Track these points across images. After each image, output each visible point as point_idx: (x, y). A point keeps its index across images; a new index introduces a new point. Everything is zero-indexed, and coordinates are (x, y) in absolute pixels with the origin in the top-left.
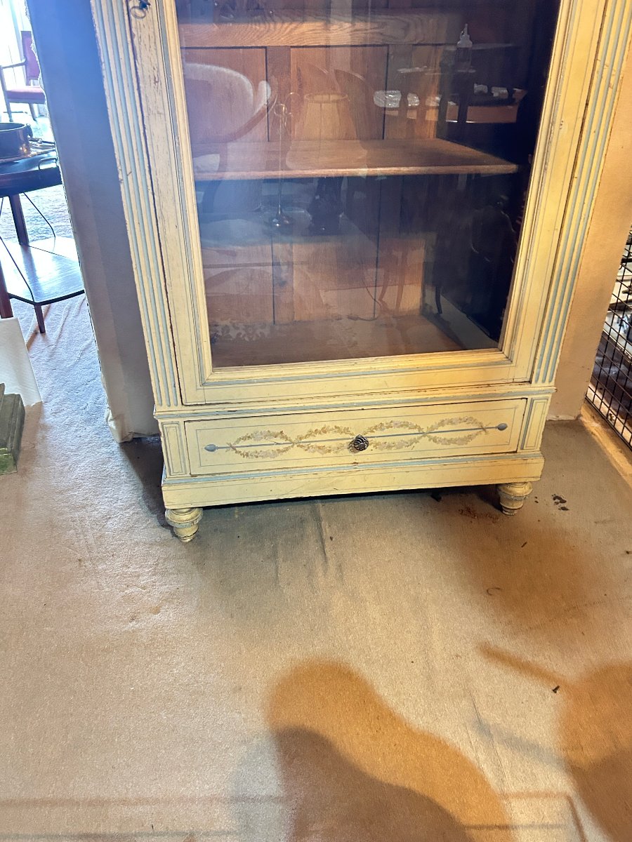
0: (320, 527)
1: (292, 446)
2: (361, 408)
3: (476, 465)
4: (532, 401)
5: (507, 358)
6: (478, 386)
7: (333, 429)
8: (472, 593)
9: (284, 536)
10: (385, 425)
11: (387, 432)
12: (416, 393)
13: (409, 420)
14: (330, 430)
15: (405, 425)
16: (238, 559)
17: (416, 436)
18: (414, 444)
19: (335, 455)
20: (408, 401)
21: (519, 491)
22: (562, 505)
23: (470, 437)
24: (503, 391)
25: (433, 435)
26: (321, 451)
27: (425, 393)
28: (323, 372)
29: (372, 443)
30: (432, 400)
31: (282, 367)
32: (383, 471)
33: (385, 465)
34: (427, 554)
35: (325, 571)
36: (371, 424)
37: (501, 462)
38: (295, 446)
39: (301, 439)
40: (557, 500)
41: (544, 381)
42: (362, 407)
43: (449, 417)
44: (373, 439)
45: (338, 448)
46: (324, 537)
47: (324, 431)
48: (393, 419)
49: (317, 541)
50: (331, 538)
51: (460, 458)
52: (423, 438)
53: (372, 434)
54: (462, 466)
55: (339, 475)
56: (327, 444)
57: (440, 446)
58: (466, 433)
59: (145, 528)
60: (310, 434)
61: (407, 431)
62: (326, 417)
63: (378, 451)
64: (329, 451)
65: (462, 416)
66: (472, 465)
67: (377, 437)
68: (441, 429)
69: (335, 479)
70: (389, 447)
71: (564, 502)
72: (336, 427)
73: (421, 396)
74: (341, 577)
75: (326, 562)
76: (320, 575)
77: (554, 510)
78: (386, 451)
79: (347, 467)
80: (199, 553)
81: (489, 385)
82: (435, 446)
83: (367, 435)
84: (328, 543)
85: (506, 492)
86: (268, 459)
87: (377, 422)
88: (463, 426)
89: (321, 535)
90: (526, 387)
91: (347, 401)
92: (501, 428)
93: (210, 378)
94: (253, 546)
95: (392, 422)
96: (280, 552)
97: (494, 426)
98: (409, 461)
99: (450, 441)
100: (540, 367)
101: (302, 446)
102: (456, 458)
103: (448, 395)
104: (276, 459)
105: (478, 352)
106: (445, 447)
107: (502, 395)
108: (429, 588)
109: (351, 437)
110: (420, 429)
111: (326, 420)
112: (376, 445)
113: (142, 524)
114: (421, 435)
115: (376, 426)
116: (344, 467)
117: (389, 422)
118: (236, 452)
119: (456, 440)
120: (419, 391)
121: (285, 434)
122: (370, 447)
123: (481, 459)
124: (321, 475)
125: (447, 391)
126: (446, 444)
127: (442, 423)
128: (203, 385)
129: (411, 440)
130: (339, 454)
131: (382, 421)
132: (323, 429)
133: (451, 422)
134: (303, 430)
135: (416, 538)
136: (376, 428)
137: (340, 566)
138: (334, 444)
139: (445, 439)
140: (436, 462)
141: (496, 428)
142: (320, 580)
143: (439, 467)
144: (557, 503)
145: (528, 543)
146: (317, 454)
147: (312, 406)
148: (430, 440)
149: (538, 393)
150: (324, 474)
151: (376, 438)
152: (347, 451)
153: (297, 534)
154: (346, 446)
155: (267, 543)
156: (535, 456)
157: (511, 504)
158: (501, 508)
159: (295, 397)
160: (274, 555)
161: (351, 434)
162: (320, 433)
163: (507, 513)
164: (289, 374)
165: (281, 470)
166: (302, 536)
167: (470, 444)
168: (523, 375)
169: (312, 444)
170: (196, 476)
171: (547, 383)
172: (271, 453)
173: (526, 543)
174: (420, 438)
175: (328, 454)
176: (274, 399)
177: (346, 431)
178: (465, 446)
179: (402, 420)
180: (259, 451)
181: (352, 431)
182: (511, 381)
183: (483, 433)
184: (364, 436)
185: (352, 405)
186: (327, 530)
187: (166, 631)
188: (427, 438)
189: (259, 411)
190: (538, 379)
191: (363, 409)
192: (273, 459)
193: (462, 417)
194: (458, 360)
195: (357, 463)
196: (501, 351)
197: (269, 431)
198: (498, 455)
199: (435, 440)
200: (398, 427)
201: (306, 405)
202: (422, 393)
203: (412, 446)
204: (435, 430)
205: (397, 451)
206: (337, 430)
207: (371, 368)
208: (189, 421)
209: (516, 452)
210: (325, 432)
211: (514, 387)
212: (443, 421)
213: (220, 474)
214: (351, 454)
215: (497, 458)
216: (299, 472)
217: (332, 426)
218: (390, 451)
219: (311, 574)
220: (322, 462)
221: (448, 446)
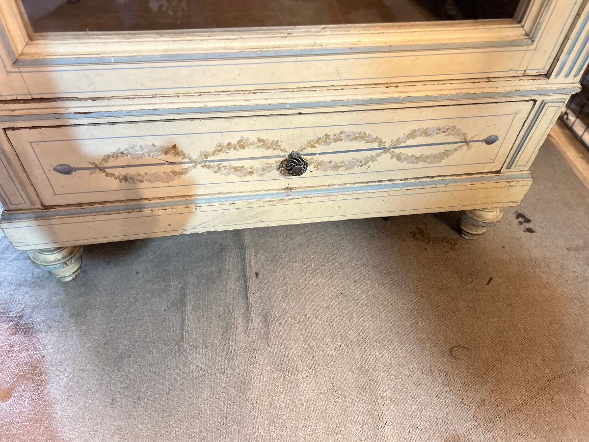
0: (243, 259)
1: (195, 167)
2: (297, 111)
3: (448, 189)
4: (543, 104)
5: (527, 35)
6: (473, 80)
7: (254, 143)
8: (432, 354)
9: (197, 271)
10: (332, 137)
11: (334, 147)
12: (382, 89)
13: (367, 130)
14: (251, 144)
15: (361, 137)
16: (132, 308)
17: (374, 153)
18: (370, 163)
19: (260, 178)
20: (370, 102)
21: (490, 216)
22: (527, 225)
23: (446, 154)
24: (508, 89)
25: (398, 151)
26: (238, 173)
27: (394, 89)
28: (233, 48)
29: (312, 163)
30: (405, 101)
31: (161, 35)
32: (326, 198)
33: (327, 191)
34: (374, 295)
35: (247, 324)
36: (311, 135)
37: (479, 185)
38: (199, 166)
39: (206, 156)
40: (521, 219)
41: (567, 76)
42: (300, 109)
43: (425, 125)
44: (315, 157)
45: (263, 170)
46: (248, 274)
47: (242, 145)
48: (345, 129)
49: (238, 279)
50: (257, 274)
51: (428, 180)
52: (383, 154)
53: (313, 150)
54: (429, 190)
55: (266, 204)
56: (247, 164)
57: (404, 165)
58: (442, 148)
59: (15, 259)
60: (220, 149)
61: (362, 145)
62: (244, 123)
63: (320, 173)
64: (251, 173)
65: (442, 124)
66: (443, 189)
67: (319, 154)
68: (410, 142)
69: (260, 209)
70: (336, 167)
71: (528, 221)
72: (259, 140)
73: (391, 93)
74: (267, 333)
75: (248, 310)
76: (240, 330)
77: (519, 231)
78: (331, 172)
79: (277, 194)
80: (81, 299)
81: (489, 79)
82: (399, 165)
83: (305, 152)
84: (253, 283)
85: (474, 217)
86: (160, 184)
87: (321, 133)
88: (441, 138)
89: (244, 270)
90: (542, 84)
91: (275, 99)
92: (490, 141)
93: (26, 51)
94: (156, 286)
95: (342, 133)
96: (190, 297)
97: (481, 139)
98: (361, 185)
99: (418, 159)
100: (569, 53)
101: (209, 167)
102: (423, 180)
103: (428, 94)
104: (171, 183)
105: (484, 24)
106: (411, 166)
107: (506, 95)
108: (379, 349)
109: (282, 154)
110: (381, 142)
111: (244, 129)
112: (319, 165)
113: (12, 254)
114: (382, 151)
115: (319, 139)
116: (273, 194)
117: (338, 132)
118: (107, 175)
119: (427, 157)
120: (388, 85)
121: (180, 148)
122: (310, 168)
123: (455, 181)
124: (239, 206)
125: (429, 86)
126: (413, 163)
127: (413, 135)
128: (16, 63)
129: (366, 158)
130: (265, 178)
131: (327, 131)
132: (239, 142)
133: (425, 133)
134: (209, 144)
135: (360, 272)
136: (318, 141)
137: (266, 316)
138: (256, 164)
139: (412, 156)
140: (397, 186)
141: (482, 141)
142: (240, 339)
143: (400, 193)
144: (521, 223)
145: (494, 279)
146: (233, 177)
147: (219, 107)
148: (392, 158)
149: (555, 92)
150: (244, 203)
151: (318, 156)
152: (276, 173)
153: (214, 269)
154: (275, 166)
155: (174, 283)
156: (522, 177)
157: (475, 229)
158: (460, 231)
159: (190, 90)
160: (181, 302)
161: (282, 151)
162: (235, 148)
163: (467, 238)
164: (173, 50)
165: (181, 199)
166: (220, 271)
167: (443, 162)
168: (542, 65)
169: (224, 163)
170: (52, 207)
171: (571, 79)
172: (163, 175)
173: (491, 279)
174: (379, 155)
175: (249, 178)
176: (154, 92)
177: (275, 145)
178: (437, 164)
179: (356, 129)
180: (142, 173)
181: (283, 145)
182: (521, 73)
183: (465, 148)
184: (301, 153)
185: (282, 106)
186: (253, 262)
187: (14, 431)
188: (388, 155)
189: (129, 113)
190: (560, 72)
191: (300, 113)
192: (166, 185)
193: (441, 126)
194: (455, 37)
195: (291, 189)
196: (520, 22)
197: (153, 145)
198: (476, 176)
199: (399, 158)
200: (351, 140)
201: (210, 105)
202: (392, 89)
203: (367, 166)
204: (402, 145)
205: (347, 172)
206: (261, 144)
207: (315, 44)
208: (13, 129)
209: (499, 172)
210: (243, 147)
211: (525, 82)
212: (415, 131)
213: (88, 204)
214: (281, 177)
215: (475, 180)
216: (209, 201)
217: (253, 137)
218: (336, 173)
219: (227, 330)
220: (241, 187)
221: (415, 166)
